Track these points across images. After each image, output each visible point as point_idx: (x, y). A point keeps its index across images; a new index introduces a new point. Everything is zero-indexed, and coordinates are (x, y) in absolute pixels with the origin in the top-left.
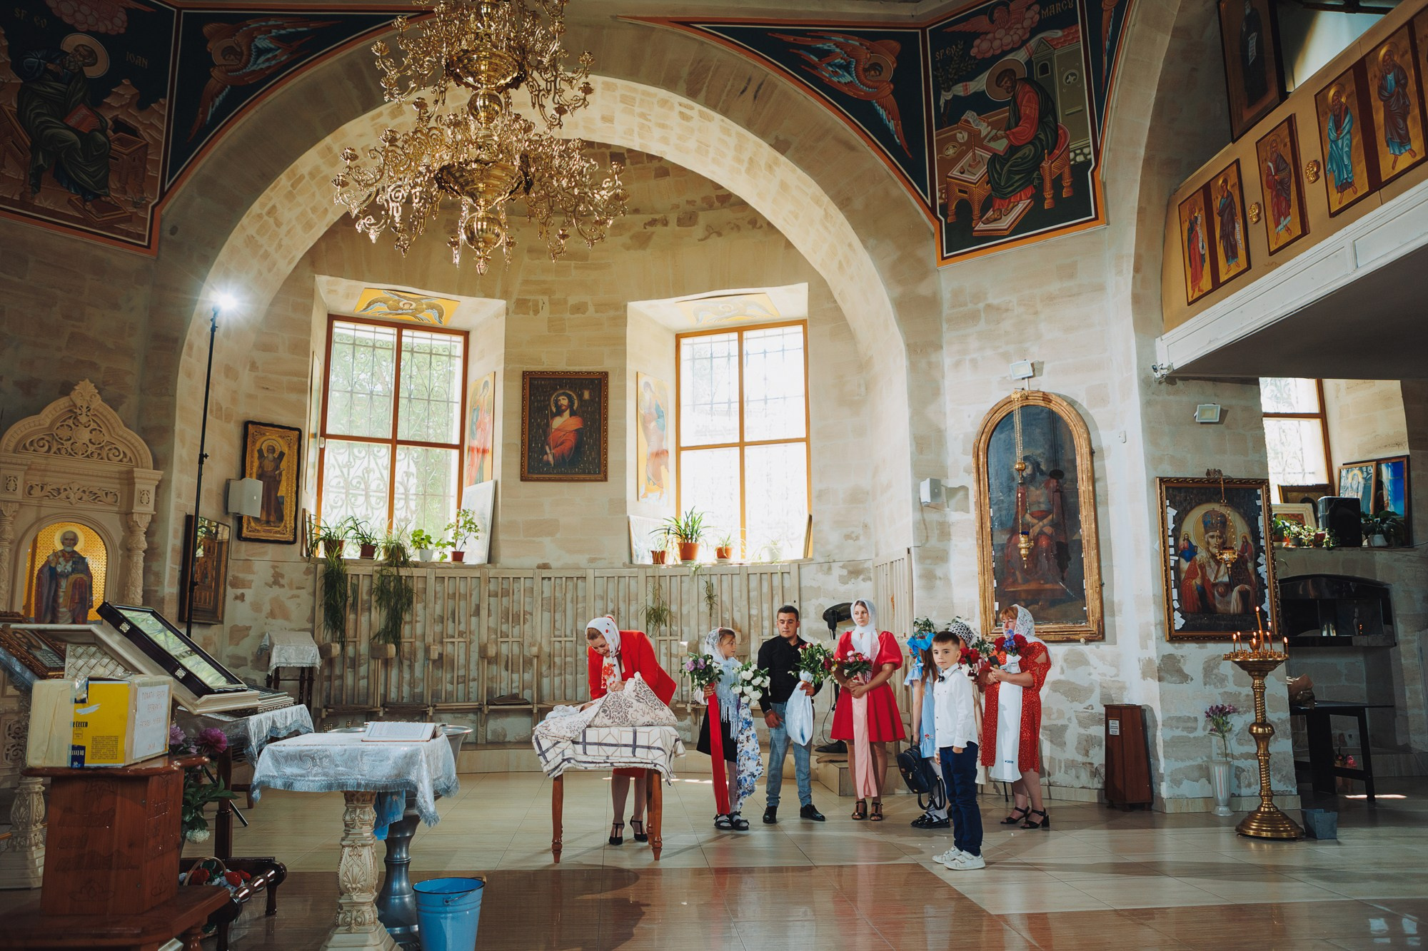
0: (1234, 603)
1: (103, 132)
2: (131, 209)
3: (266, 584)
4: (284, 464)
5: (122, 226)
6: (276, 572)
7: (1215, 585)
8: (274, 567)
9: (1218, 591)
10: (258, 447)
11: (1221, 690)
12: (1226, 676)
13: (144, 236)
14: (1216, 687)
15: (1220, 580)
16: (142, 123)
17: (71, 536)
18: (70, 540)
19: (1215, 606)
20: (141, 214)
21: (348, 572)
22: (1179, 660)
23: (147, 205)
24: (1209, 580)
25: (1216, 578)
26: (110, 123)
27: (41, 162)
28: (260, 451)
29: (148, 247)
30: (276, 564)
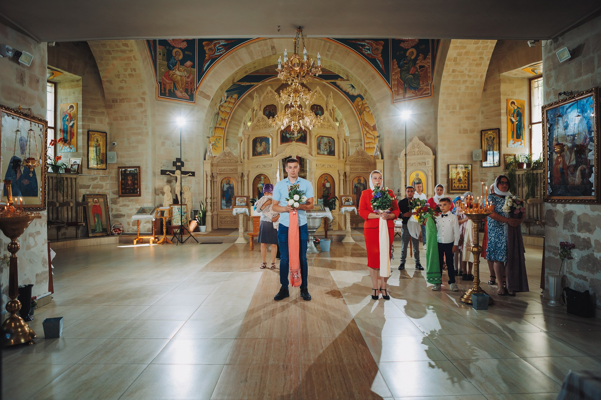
0: (577, 179)
1: (417, 71)
2: (425, 87)
3: (492, 180)
4: (495, 141)
5: (424, 93)
6: (495, 176)
7: (569, 167)
8: (494, 174)
9: (570, 171)
10: (486, 137)
11: (571, 233)
12: (574, 225)
13: (429, 93)
14: (569, 231)
15: (571, 163)
16: (425, 63)
17: (417, 174)
18: (417, 175)
19: (568, 179)
20: (428, 87)
21: (516, 174)
22: (554, 213)
23: (429, 84)
24: (566, 164)
25: (569, 162)
26: (418, 67)
27: (406, 86)
28: (487, 139)
29: (431, 95)
30: (495, 173)
